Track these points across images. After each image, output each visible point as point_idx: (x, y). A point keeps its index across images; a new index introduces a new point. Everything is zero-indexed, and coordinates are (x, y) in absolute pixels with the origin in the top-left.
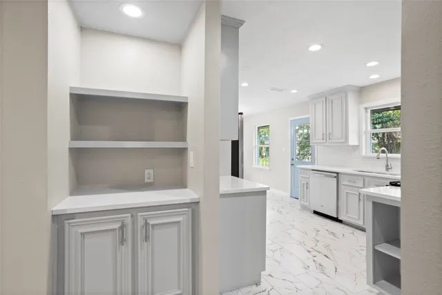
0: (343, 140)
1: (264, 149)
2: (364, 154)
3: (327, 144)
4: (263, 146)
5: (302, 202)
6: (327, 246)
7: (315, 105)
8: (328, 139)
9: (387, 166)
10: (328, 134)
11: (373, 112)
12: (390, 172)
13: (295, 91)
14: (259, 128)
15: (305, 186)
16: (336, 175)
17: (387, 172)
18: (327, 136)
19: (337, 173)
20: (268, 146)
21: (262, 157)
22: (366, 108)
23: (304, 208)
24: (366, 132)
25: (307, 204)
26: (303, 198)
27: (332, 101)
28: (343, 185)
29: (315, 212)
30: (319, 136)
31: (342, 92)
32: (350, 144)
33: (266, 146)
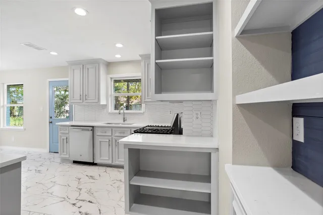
0: (96, 101)
1: (16, 109)
2: (110, 111)
3: (84, 103)
4: (15, 105)
5: (62, 156)
6: (90, 192)
7: (74, 70)
8: (84, 100)
9: (124, 118)
10: (84, 95)
11: (116, 81)
12: (126, 122)
13: (55, 54)
14: (9, 86)
15: (65, 140)
16: (91, 128)
17: (124, 123)
18: (84, 97)
19: (93, 127)
20: (22, 105)
21: (14, 116)
22: (111, 78)
23: (64, 161)
24: (111, 95)
25: (68, 156)
26: (63, 152)
27: (88, 69)
28: (98, 135)
29: (75, 162)
30: (77, 96)
31: (95, 63)
32: (101, 103)
33: (19, 105)
